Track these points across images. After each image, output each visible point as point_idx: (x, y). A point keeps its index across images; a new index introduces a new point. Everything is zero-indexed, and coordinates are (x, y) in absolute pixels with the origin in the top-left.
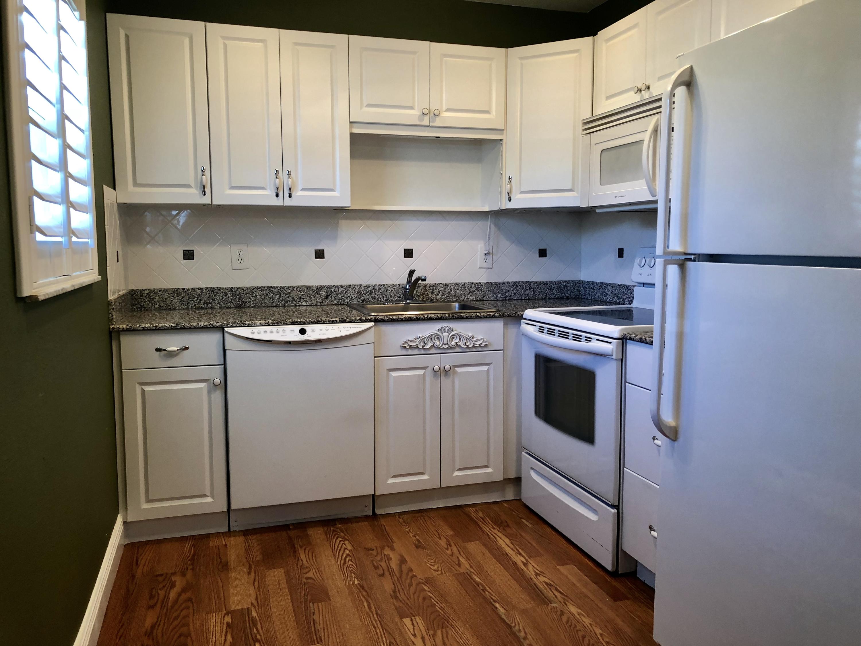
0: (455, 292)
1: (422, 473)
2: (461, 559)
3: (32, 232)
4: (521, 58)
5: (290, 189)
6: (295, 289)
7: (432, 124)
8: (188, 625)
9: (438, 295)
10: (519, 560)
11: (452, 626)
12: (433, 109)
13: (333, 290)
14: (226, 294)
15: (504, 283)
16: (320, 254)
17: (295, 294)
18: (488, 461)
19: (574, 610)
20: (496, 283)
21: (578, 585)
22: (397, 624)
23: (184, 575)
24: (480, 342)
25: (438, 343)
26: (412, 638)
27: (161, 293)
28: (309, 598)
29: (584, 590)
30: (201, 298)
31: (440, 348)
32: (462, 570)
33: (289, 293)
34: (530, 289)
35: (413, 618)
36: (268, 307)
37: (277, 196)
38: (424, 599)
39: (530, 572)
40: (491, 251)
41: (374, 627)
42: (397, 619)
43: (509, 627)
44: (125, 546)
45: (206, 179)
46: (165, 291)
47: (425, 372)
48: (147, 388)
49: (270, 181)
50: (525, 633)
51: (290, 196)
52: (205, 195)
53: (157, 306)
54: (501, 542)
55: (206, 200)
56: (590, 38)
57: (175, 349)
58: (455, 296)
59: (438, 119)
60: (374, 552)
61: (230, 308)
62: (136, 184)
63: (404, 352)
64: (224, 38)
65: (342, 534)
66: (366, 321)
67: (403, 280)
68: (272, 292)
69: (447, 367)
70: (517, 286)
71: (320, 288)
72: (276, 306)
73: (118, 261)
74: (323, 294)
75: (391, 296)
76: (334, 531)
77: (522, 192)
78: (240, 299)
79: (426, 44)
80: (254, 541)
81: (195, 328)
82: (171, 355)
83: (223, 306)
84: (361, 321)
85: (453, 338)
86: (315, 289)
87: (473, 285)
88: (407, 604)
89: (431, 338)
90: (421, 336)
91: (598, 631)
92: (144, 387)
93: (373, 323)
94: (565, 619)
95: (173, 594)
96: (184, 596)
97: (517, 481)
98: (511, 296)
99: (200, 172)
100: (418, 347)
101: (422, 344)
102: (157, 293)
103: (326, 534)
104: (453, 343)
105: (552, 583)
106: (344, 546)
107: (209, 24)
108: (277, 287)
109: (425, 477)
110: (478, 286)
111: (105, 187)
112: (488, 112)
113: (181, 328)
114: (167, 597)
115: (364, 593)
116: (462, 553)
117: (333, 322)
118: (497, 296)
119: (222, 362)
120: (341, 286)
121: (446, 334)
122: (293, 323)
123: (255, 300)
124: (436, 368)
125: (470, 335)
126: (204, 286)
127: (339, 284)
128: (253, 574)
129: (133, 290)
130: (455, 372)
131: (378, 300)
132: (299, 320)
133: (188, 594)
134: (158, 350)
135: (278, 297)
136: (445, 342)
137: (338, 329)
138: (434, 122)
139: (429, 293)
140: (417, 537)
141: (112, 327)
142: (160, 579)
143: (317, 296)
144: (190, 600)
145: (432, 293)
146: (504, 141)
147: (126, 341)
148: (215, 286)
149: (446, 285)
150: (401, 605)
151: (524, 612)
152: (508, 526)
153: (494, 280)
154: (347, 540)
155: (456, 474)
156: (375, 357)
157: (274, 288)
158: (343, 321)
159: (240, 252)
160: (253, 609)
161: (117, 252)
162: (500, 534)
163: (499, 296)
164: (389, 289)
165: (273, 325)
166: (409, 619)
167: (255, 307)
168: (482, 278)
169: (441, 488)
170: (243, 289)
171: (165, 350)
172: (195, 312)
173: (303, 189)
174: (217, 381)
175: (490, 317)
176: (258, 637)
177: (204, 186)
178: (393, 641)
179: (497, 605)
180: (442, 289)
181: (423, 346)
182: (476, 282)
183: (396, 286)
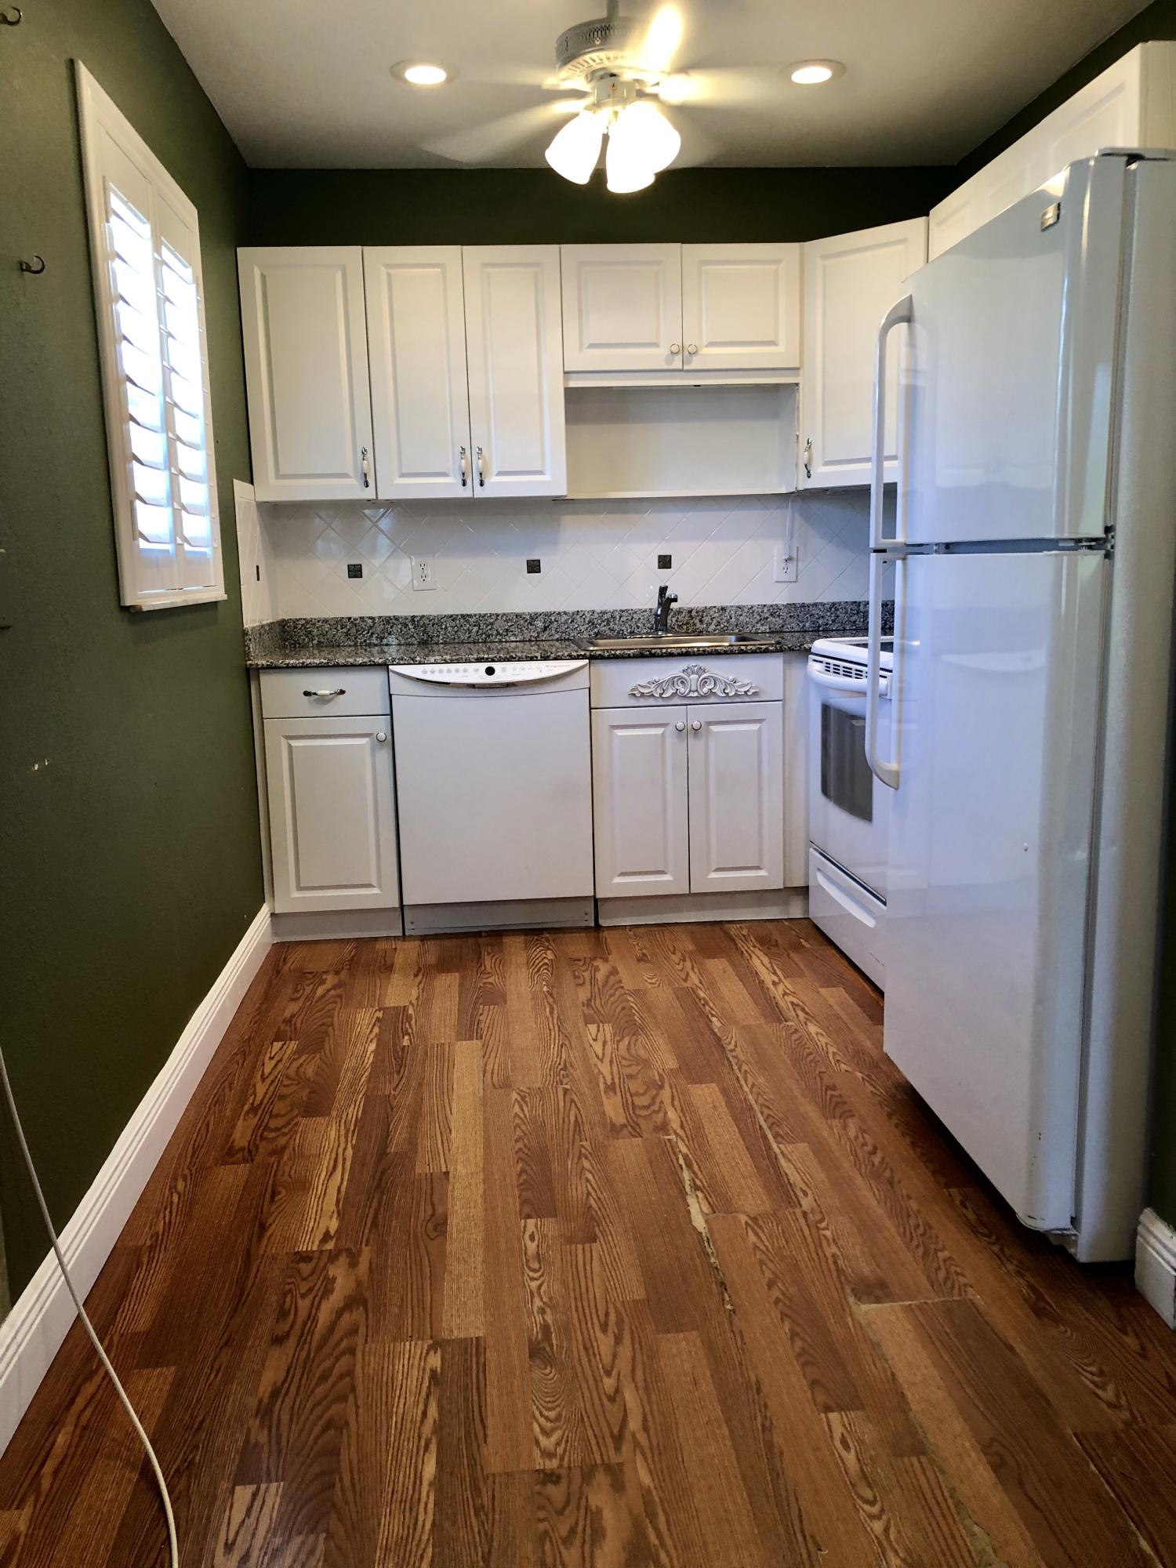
0: (738, 620)
1: (663, 872)
2: (692, 974)
3: (134, 539)
4: (825, 257)
5: (481, 474)
6: (499, 618)
7: (686, 368)
8: (332, 1017)
9: (710, 624)
10: (768, 978)
11: (646, 1034)
12: (686, 344)
13: (553, 618)
14: (406, 626)
15: (815, 605)
16: (534, 567)
17: (500, 625)
18: (761, 859)
19: (813, 1029)
20: (803, 606)
21: (836, 1007)
22: (578, 1029)
23: (337, 973)
24: (746, 689)
25: (682, 690)
26: (592, 1042)
27: (320, 624)
28: (481, 1001)
29: (842, 1014)
30: (373, 630)
31: (685, 696)
32: (688, 984)
33: (492, 624)
34: (858, 612)
35: (601, 1025)
36: (463, 643)
37: (464, 484)
38: (623, 1008)
39: (777, 992)
40: (795, 556)
41: (550, 1030)
42: (581, 1025)
43: (719, 1039)
44: (273, 945)
45: (367, 465)
46: (326, 621)
47: (664, 732)
48: (294, 743)
49: (453, 463)
50: (736, 1046)
51: (482, 484)
52: (367, 486)
53: (315, 642)
54: (756, 962)
55: (369, 494)
56: (922, 219)
57: (328, 692)
58: (737, 625)
59: (695, 359)
60: (581, 963)
61: (413, 644)
62: (278, 476)
63: (633, 702)
64: (387, 266)
65: (546, 944)
66: (578, 658)
67: (652, 602)
68: (468, 622)
69: (696, 724)
70: (837, 610)
71: (534, 617)
72: (474, 643)
73: (258, 580)
74: (539, 624)
75: (638, 627)
76: (537, 940)
77: (827, 463)
78: (424, 632)
79: (676, 247)
80: (431, 945)
81: (352, 665)
82: (324, 700)
83: (403, 642)
84: (571, 658)
85: (705, 682)
86: (528, 617)
87: (765, 609)
88: (600, 1012)
89: (672, 681)
90: (657, 680)
91: (831, 1050)
92: (290, 742)
93: (587, 661)
94: (795, 1037)
95: (320, 991)
96: (332, 993)
97: (804, 891)
98: (827, 624)
99: (360, 455)
100: (653, 695)
101: (660, 691)
102: (315, 624)
103: (526, 943)
104: (705, 690)
105: (801, 1004)
106: (544, 955)
107: (366, 248)
108: (475, 615)
109: (667, 877)
110: (774, 611)
111: (234, 480)
112: (774, 343)
113: (334, 666)
114: (314, 991)
115: (551, 1000)
116: (696, 970)
117: (531, 659)
118: (804, 626)
119: (388, 712)
120: (565, 613)
121: (695, 676)
122: (479, 660)
123: (445, 634)
124: (680, 725)
125: (731, 678)
126: (375, 614)
127: (561, 610)
128: (420, 976)
129: (284, 620)
130: (709, 732)
131: (618, 633)
132: (486, 656)
133: (339, 991)
134: (307, 694)
135: (475, 629)
136: (693, 688)
137: (538, 668)
138: (690, 362)
139: (697, 621)
140: (644, 951)
141: (249, 662)
142: (310, 976)
143: (530, 627)
144: (340, 996)
145: (701, 621)
146: (801, 386)
147: (268, 681)
148: (391, 614)
149: (723, 609)
150: (592, 1012)
151: (747, 1029)
152: (777, 945)
153: (799, 601)
154: (549, 949)
155: (713, 875)
156: (591, 709)
157: (470, 616)
158: (545, 658)
159: (423, 567)
160: (410, 1007)
161: (258, 567)
162: (760, 954)
163: (807, 624)
164: (635, 616)
165: (452, 662)
166: (595, 1026)
167: (445, 643)
168: (781, 597)
169: (691, 895)
170: (428, 618)
171: (315, 694)
172: (366, 650)
173: (500, 474)
174: (382, 736)
175: (761, 652)
176: (410, 1031)
177: (365, 475)
178: (567, 1043)
179: (714, 1019)
180: (717, 615)
181: (661, 694)
182: (771, 603)
183: (645, 611)
